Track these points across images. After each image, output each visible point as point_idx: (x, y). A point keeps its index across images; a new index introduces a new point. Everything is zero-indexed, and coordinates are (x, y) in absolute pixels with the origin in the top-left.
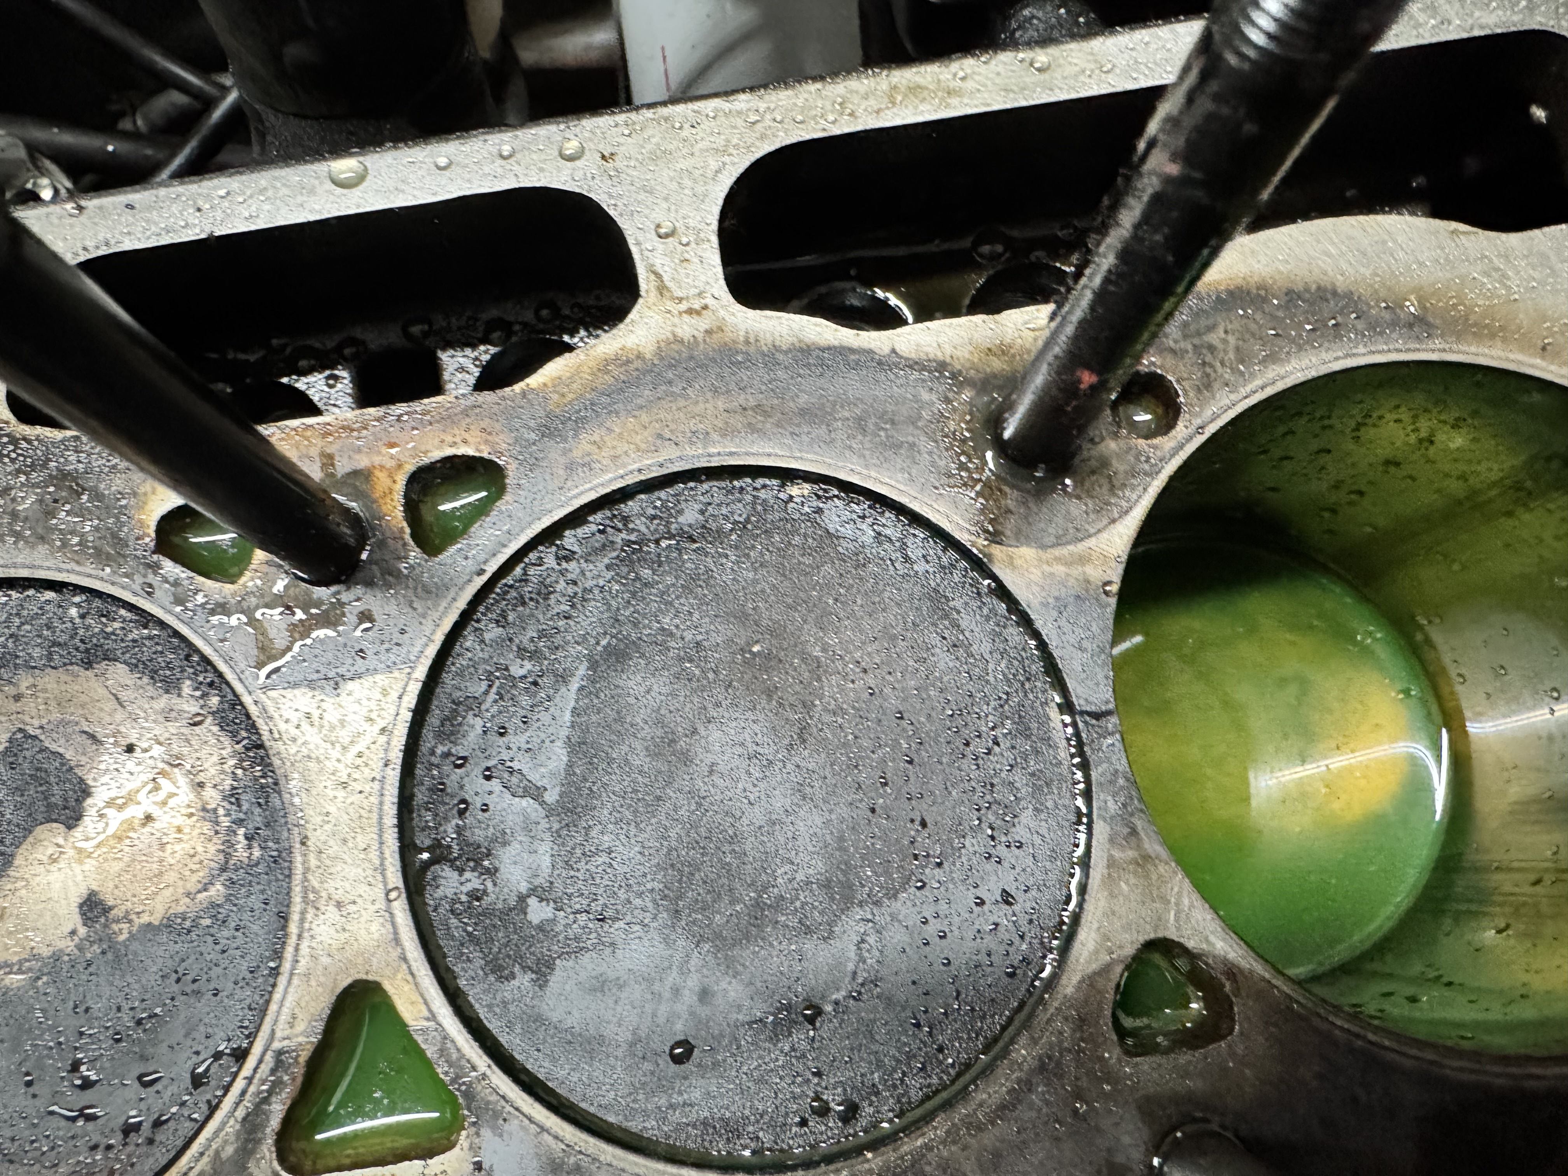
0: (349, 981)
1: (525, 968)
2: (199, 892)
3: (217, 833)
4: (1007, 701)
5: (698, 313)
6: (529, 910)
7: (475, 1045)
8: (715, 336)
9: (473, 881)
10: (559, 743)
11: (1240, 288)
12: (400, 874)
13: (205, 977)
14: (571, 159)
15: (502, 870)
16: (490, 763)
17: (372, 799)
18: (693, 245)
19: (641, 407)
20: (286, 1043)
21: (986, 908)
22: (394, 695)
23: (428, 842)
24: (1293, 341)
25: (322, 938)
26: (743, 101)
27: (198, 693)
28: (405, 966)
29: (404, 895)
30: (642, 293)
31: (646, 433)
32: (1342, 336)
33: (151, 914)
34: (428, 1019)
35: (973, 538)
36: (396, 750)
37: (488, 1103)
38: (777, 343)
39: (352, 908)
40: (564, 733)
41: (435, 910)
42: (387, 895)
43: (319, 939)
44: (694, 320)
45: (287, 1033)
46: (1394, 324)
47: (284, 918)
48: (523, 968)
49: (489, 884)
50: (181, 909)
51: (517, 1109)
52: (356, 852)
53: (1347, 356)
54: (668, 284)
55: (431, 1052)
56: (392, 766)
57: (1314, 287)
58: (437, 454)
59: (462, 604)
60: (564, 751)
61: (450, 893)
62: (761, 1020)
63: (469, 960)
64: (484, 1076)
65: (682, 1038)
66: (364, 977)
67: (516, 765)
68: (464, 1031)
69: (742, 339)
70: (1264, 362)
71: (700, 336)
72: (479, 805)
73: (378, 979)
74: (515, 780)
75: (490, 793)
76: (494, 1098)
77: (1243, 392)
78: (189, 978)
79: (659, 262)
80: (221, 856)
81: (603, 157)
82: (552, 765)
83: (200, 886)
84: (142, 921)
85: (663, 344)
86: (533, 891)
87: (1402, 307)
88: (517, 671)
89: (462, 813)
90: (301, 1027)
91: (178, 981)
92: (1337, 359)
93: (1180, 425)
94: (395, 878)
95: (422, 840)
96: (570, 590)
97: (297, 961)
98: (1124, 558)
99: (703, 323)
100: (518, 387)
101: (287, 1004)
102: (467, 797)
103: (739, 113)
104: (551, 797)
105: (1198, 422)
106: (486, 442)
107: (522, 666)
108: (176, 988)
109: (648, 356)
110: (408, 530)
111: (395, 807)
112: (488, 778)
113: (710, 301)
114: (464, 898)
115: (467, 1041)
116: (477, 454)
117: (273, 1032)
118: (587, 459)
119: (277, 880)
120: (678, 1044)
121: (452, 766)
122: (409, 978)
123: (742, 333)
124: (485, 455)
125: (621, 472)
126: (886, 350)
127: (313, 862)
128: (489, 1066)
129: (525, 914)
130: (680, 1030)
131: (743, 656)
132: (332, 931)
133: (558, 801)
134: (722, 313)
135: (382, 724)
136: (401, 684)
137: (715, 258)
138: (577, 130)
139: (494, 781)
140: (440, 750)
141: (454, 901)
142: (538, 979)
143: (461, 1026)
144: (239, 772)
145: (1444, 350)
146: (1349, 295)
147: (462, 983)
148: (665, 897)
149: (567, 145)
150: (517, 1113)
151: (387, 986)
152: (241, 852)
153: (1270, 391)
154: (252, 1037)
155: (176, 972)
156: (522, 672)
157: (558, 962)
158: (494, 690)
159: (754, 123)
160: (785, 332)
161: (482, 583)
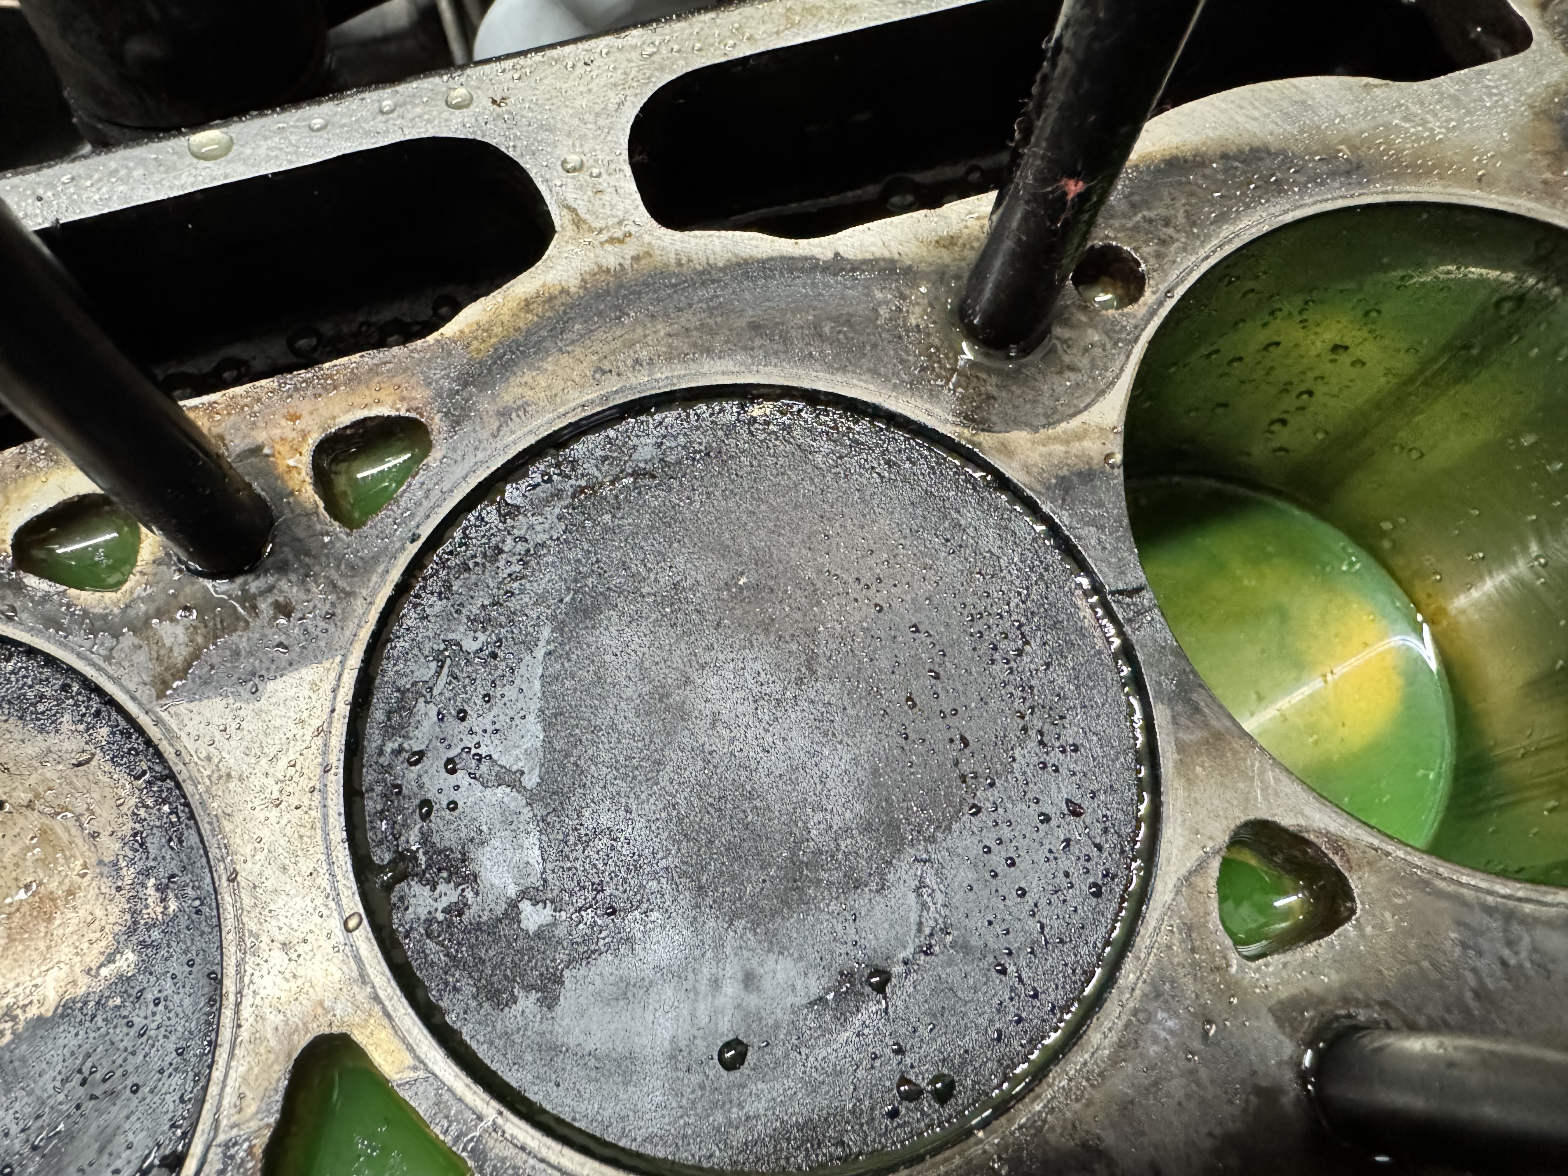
0: (309, 1038)
1: (529, 988)
2: (102, 965)
3: (119, 889)
4: (1028, 595)
5: (621, 241)
6: (522, 916)
7: (479, 1090)
8: (643, 262)
9: (449, 894)
10: (531, 718)
11: (1176, 158)
12: (357, 897)
13: (119, 1072)
14: (458, 107)
15: (482, 874)
16: (452, 754)
17: (313, 813)
18: (604, 176)
19: (573, 342)
20: (234, 1132)
21: (1053, 823)
22: (327, 687)
23: (387, 857)
24: (1239, 199)
25: (267, 992)
26: (636, 35)
27: (81, 727)
28: (377, 1008)
29: (365, 921)
30: (558, 228)
31: (581, 367)
32: (1286, 192)
33: (41, 1003)
34: (415, 1068)
35: (958, 429)
36: (336, 751)
37: (503, 1160)
38: (711, 262)
39: (302, 948)
40: (535, 705)
41: (407, 936)
42: (346, 923)
43: (263, 993)
44: (618, 248)
45: (233, 1119)
46: (1333, 174)
47: (216, 980)
48: (524, 988)
49: (469, 894)
50: (81, 991)
51: (542, 1161)
52: (299, 879)
53: (1297, 207)
54: (582, 216)
55: (422, 1107)
56: (333, 771)
57: (1247, 149)
58: (346, 419)
59: (395, 575)
60: (539, 727)
61: (423, 913)
62: (821, 999)
63: (456, 990)
64: (495, 1127)
65: (731, 1037)
66: (327, 1031)
67: (483, 751)
68: (462, 1075)
69: (673, 261)
70: (1215, 222)
71: (627, 263)
72: (444, 804)
73: (344, 1030)
74: (484, 767)
75: (457, 788)
76: (510, 1152)
77: (1202, 253)
78: (98, 1076)
79: (571, 196)
80: (128, 916)
81: (494, 102)
82: (528, 743)
83: (102, 958)
84: (29, 1015)
85: (587, 277)
86: (523, 894)
87: (1337, 158)
88: (470, 646)
89: (425, 817)
90: (251, 1109)
91: (83, 1083)
92: (1286, 212)
93: (1148, 292)
94: (353, 903)
95: (382, 856)
96: (521, 547)
97: (239, 1026)
98: (1121, 428)
99: (630, 249)
100: (431, 339)
101: (230, 1082)
102: (429, 796)
103: (634, 47)
104: (531, 780)
105: (1163, 287)
106: (403, 399)
107: (475, 639)
108: (81, 1092)
109: (573, 290)
110: (321, 505)
111: (342, 819)
112: (453, 772)
113: (633, 229)
114: (440, 916)
115: (467, 1086)
116: (394, 413)
117: (217, 1121)
118: (519, 403)
119: (202, 934)
120: (728, 1046)
121: (406, 765)
122: (386, 1022)
123: (672, 256)
124: (403, 413)
125: (561, 410)
126: (830, 255)
127: (247, 901)
128: (501, 1113)
129: (519, 922)
130: (726, 1029)
131: (729, 590)
132: (279, 979)
133: (538, 784)
134: (647, 238)
135: (316, 723)
136: (333, 675)
137: (631, 186)
138: (463, 79)
139: (460, 774)
140: (390, 746)
141: (429, 921)
142: (545, 998)
143: (457, 1069)
144: (142, 812)
145: (1386, 192)
146: (1283, 152)
147: (451, 1018)
148: (684, 874)
149: (453, 94)
150: (543, 1166)
151: (359, 1037)
152: (153, 908)
153: (1228, 249)
154: (188, 1136)
155: (80, 1071)
156: (476, 646)
157: (567, 973)
158: (445, 670)
159: (650, 55)
160: (718, 249)
161: (415, 550)
